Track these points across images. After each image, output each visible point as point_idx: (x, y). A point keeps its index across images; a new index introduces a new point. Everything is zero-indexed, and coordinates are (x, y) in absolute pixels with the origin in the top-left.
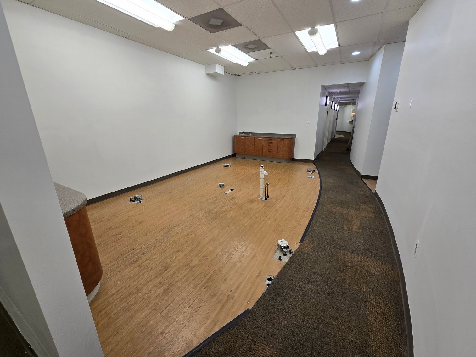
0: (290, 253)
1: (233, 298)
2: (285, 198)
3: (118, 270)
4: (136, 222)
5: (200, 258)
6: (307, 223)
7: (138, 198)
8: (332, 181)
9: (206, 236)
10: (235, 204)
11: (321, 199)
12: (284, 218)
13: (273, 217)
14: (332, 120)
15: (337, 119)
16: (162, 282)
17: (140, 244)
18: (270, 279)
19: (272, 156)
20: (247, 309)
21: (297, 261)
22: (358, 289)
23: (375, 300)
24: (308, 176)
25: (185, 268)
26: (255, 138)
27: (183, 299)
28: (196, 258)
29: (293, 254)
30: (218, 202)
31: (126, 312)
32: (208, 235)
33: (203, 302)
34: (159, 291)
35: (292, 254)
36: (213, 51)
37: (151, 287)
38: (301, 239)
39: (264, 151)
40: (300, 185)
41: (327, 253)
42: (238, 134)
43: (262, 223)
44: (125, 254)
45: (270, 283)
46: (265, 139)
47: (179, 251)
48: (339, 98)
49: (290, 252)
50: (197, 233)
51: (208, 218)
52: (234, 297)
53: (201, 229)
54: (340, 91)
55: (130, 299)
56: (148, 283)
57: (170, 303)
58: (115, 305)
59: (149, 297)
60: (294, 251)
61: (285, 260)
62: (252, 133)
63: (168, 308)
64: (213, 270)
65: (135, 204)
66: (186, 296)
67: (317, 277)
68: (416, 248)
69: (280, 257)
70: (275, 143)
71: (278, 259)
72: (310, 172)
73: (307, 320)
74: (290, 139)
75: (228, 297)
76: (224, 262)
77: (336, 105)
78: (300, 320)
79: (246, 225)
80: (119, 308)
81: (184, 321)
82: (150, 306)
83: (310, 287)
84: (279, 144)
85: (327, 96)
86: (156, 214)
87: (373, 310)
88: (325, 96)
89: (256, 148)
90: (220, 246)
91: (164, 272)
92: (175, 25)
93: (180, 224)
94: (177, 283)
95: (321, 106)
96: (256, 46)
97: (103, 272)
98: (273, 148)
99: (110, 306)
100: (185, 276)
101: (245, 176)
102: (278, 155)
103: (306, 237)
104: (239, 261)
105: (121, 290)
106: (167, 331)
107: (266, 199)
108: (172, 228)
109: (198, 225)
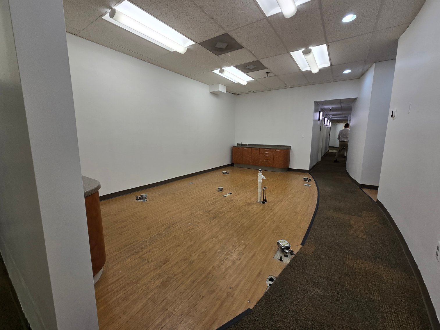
0: (292, 255)
1: (232, 296)
2: (283, 203)
3: (120, 260)
4: (140, 217)
5: (199, 254)
6: (307, 226)
7: (143, 197)
8: (330, 190)
9: (205, 233)
10: (233, 206)
11: (320, 205)
12: (283, 220)
13: (272, 219)
14: (325, 136)
15: (329, 135)
16: (161, 274)
17: (143, 237)
18: (271, 280)
19: (268, 166)
20: (248, 308)
21: (299, 262)
22: (371, 297)
23: (394, 311)
24: (305, 184)
25: (184, 263)
26: (252, 149)
27: (181, 293)
28: (195, 254)
29: (295, 256)
30: (217, 203)
31: (125, 301)
32: (207, 232)
33: (201, 297)
34: (158, 282)
35: (293, 256)
36: (217, 72)
37: (150, 278)
38: (302, 242)
39: (261, 160)
40: (298, 192)
41: (331, 256)
42: (236, 145)
43: (261, 224)
44: (128, 245)
45: (272, 283)
46: (261, 150)
47: (178, 246)
48: (331, 115)
49: (292, 253)
50: (196, 230)
51: (207, 217)
52: (234, 294)
53: (200, 227)
54: (333, 108)
55: (129, 289)
56: (147, 274)
57: (168, 295)
58: (114, 293)
59: (148, 288)
60: (295, 252)
61: (287, 261)
62: (249, 145)
63: (165, 300)
64: (212, 266)
65: (140, 202)
66: (184, 290)
67: (323, 281)
68: (438, 250)
69: (281, 257)
70: (271, 153)
71: (279, 260)
72: (306, 180)
73: (316, 327)
74: (286, 150)
75: (227, 294)
76: (223, 259)
77: (328, 121)
78: (308, 326)
79: (244, 225)
80: (118, 296)
81: (182, 315)
82: (148, 298)
83: (316, 291)
84: (275, 155)
85: (320, 112)
86: (159, 211)
87: (393, 322)
88: (318, 112)
89: (253, 158)
90: (219, 243)
91: (163, 265)
92: (187, 49)
93: (181, 221)
94: (176, 277)
95: (315, 121)
96: (255, 67)
97: (106, 261)
98: (269, 158)
99: (109, 294)
100: (184, 270)
101: (243, 182)
102: (274, 165)
103: (307, 240)
104: (238, 259)
105: (122, 279)
106: (163, 324)
107: (263, 203)
108: (173, 224)
109: (198, 223)
